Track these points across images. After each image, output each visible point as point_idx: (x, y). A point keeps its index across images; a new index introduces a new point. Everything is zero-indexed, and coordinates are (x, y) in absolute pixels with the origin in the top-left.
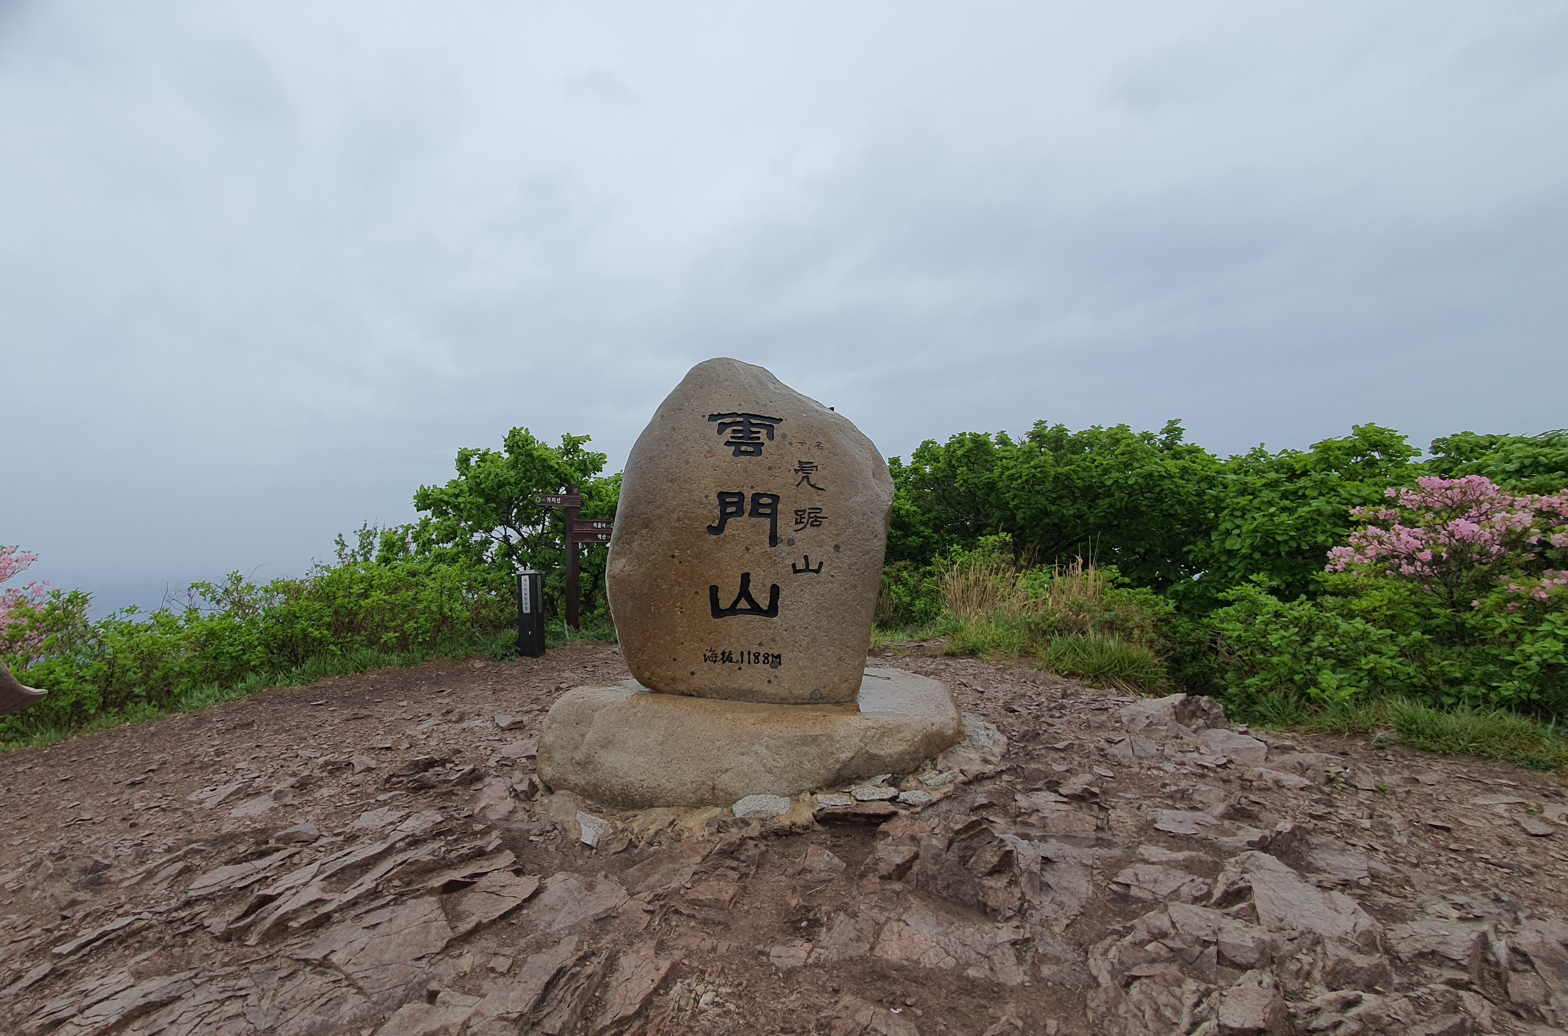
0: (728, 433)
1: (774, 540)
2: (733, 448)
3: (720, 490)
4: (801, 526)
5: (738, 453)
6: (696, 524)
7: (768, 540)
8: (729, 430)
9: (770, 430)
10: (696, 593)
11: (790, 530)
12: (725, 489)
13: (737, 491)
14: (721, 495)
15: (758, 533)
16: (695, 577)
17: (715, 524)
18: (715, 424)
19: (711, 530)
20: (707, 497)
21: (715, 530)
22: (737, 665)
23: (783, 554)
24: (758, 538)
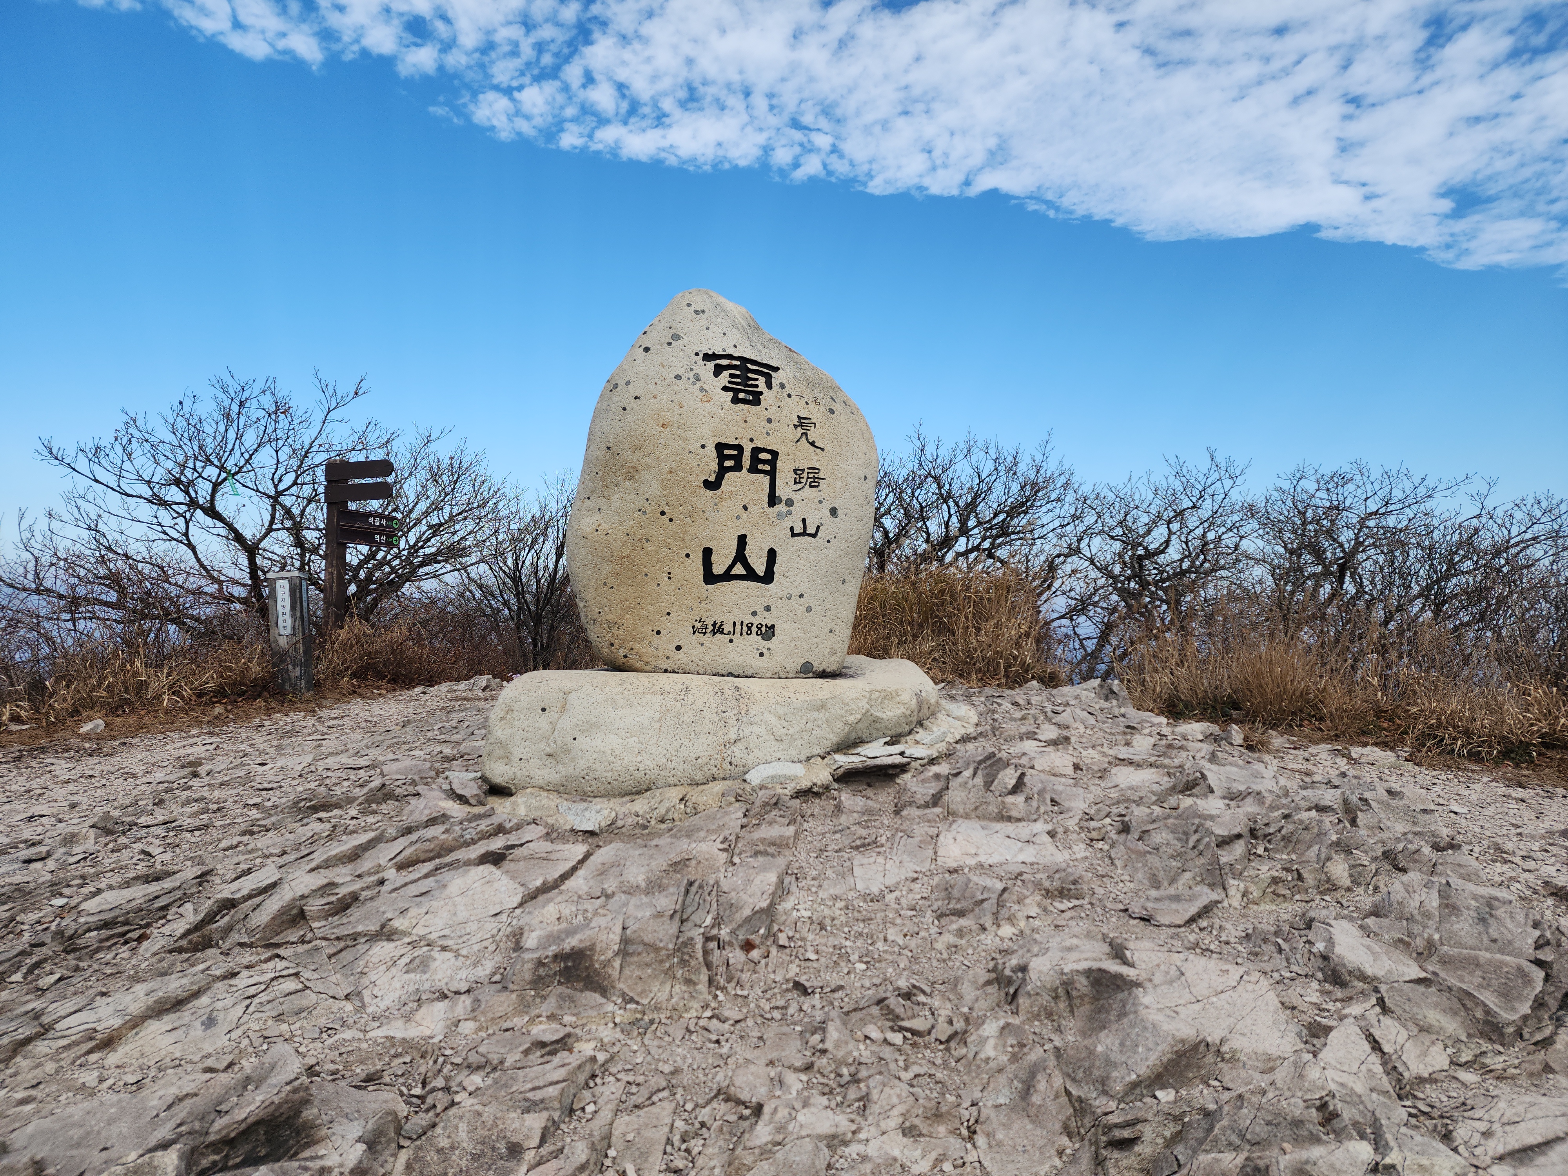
0: (724, 378)
1: (773, 500)
3: (717, 440)
4: (800, 485)
5: (735, 400)
6: (690, 478)
7: (767, 500)
8: (726, 374)
9: (768, 377)
11: (789, 490)
12: (723, 440)
13: (736, 442)
14: (720, 447)
15: (757, 491)
16: (687, 538)
17: (712, 479)
18: (711, 365)
19: (707, 484)
20: (703, 446)
21: (712, 485)
22: (728, 637)
23: (779, 515)
24: (756, 497)
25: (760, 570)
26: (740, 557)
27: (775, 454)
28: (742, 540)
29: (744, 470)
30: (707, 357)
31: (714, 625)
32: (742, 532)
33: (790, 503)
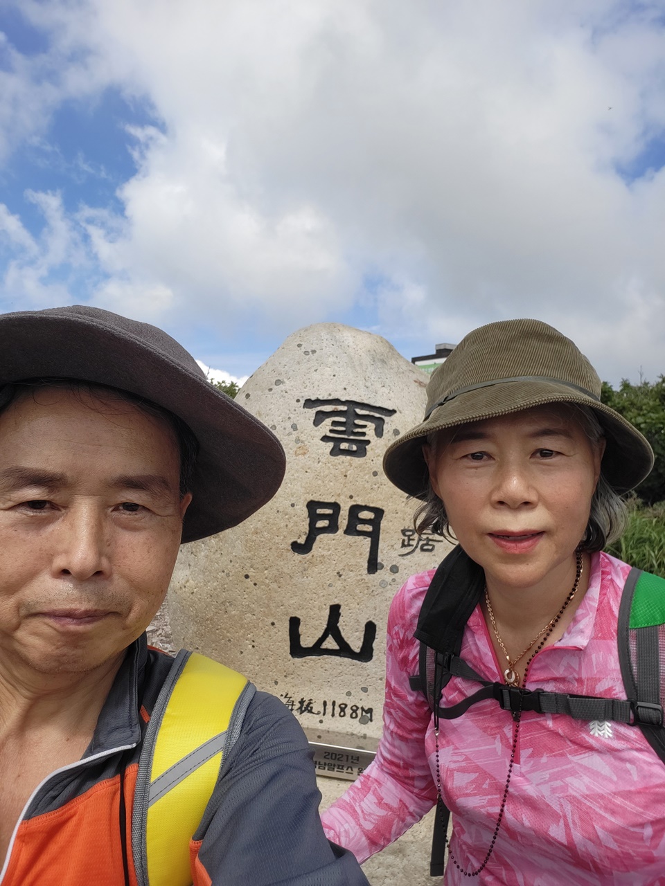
0: (326, 426)
1: (373, 566)
2: (331, 445)
3: (310, 498)
4: (410, 549)
5: (336, 452)
6: (277, 540)
7: (366, 565)
8: (328, 421)
9: (379, 424)
10: (273, 624)
11: (395, 554)
12: (317, 498)
13: (332, 500)
14: (312, 506)
15: (354, 555)
16: (272, 605)
17: (302, 541)
18: (312, 413)
19: (296, 547)
20: (293, 505)
21: (301, 548)
22: (318, 718)
23: (383, 584)
24: (353, 562)
25: (356, 645)
26: (332, 628)
27: (379, 513)
28: (335, 611)
29: (341, 531)
30: (309, 403)
31: (302, 702)
32: (336, 602)
33: (394, 569)
